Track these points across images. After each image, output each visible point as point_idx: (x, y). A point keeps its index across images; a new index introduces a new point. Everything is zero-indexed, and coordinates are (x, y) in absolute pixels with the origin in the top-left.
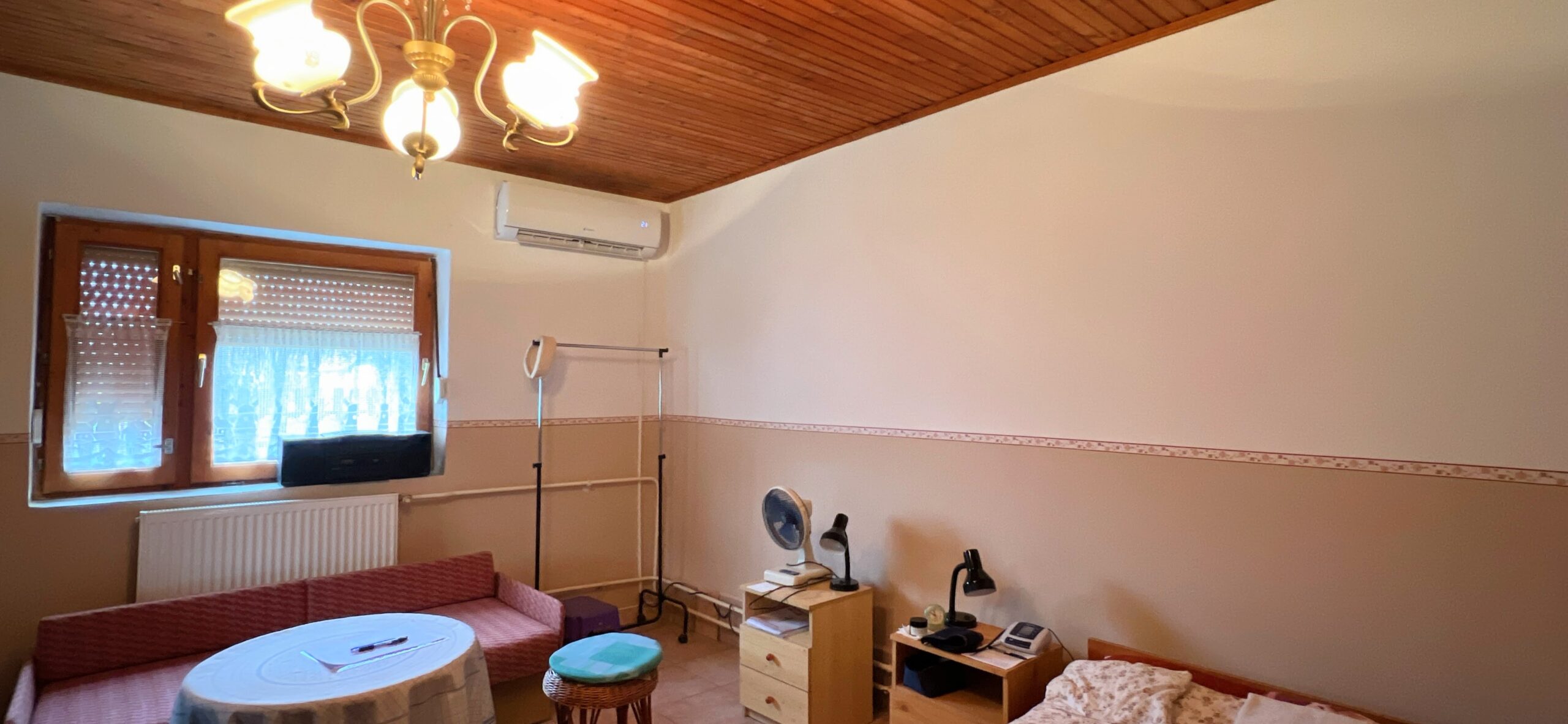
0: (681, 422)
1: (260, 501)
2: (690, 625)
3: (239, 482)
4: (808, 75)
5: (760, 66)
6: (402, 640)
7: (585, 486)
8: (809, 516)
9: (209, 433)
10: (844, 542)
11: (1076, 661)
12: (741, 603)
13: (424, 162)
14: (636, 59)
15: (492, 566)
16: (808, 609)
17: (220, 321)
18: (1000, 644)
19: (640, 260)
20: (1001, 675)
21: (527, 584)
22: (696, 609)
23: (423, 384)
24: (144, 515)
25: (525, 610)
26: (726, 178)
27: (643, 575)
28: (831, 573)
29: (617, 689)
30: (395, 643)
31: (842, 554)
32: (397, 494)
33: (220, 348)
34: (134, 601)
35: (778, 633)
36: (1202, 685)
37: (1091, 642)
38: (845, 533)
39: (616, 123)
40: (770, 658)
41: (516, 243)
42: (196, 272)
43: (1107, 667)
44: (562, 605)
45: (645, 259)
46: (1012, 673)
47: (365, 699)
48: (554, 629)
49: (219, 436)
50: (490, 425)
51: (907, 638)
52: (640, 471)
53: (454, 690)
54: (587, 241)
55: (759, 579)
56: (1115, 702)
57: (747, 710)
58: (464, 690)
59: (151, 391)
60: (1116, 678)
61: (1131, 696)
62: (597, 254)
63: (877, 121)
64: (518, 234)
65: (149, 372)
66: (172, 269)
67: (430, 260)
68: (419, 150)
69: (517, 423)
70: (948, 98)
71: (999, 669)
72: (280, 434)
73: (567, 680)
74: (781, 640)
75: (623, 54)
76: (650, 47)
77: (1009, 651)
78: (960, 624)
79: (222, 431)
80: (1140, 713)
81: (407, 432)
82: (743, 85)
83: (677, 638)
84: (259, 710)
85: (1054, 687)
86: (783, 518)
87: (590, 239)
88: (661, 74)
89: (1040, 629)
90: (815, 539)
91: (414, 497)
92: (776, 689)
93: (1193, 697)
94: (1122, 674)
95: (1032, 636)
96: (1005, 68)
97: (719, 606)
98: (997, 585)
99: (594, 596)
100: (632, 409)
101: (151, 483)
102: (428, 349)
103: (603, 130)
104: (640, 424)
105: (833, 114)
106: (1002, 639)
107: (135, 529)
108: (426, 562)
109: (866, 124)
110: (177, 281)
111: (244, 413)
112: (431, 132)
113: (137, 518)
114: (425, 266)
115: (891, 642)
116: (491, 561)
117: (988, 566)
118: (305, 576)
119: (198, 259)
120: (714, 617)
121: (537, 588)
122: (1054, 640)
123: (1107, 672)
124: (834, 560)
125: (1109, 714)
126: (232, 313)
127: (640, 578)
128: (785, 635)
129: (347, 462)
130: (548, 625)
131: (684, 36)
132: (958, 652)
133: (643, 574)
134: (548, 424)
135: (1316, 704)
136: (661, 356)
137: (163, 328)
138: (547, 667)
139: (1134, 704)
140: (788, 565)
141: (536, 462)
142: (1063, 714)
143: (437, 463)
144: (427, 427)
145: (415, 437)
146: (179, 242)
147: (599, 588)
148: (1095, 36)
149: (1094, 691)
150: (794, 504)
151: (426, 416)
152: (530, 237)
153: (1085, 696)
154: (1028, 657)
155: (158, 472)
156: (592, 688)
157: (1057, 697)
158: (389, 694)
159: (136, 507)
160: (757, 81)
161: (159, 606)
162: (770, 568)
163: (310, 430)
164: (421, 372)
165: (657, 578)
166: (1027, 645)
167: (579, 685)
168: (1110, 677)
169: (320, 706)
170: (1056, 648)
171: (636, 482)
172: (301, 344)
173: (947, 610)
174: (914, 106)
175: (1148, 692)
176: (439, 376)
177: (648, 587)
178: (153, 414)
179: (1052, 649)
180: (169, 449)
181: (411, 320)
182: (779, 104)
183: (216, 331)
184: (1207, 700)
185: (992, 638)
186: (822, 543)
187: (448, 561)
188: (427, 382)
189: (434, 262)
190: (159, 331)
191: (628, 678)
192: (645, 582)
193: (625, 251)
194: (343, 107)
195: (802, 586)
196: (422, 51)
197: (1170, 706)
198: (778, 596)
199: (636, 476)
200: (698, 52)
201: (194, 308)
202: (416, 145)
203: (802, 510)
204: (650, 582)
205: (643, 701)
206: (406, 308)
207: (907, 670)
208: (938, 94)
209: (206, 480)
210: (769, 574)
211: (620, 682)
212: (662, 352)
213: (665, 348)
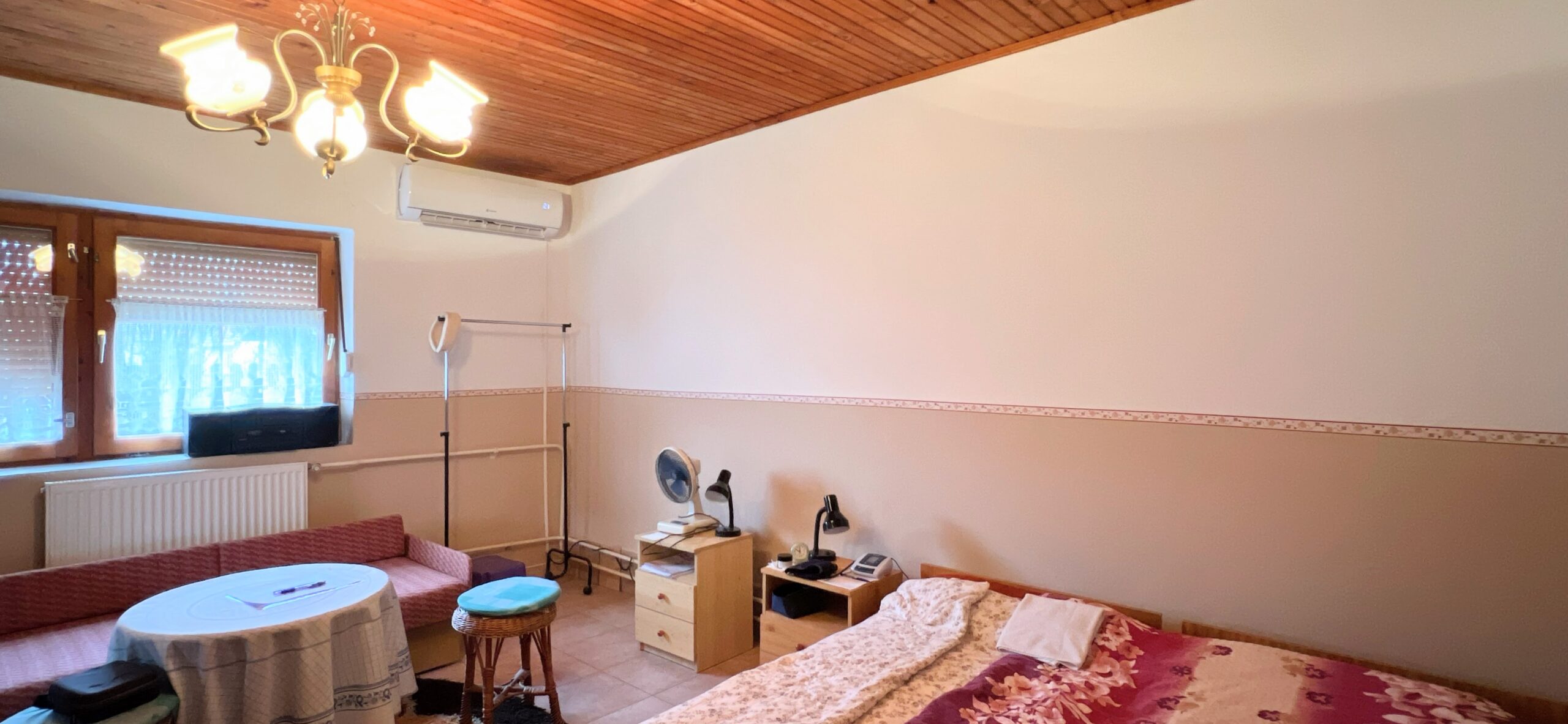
0: (587, 391)
1: (168, 471)
2: (594, 579)
3: (144, 454)
4: (689, 80)
5: (643, 71)
6: (320, 584)
7: (492, 453)
8: (697, 474)
9: (111, 407)
10: (728, 494)
11: (910, 580)
12: (637, 555)
13: (334, 165)
14: (529, 62)
15: (402, 529)
16: (693, 552)
17: (119, 299)
18: (851, 572)
19: (543, 239)
20: (846, 594)
21: (437, 543)
22: (599, 563)
23: (329, 358)
24: (50, 486)
25: (434, 566)
26: (623, 164)
27: (550, 535)
28: (718, 522)
29: (518, 620)
30: (314, 586)
31: (727, 504)
32: (306, 464)
33: (119, 325)
34: (43, 566)
35: (668, 575)
36: (998, 591)
37: (923, 566)
38: (729, 487)
39: (513, 114)
40: (661, 597)
41: (419, 224)
42: (91, 250)
43: (929, 583)
44: (470, 558)
45: (548, 238)
46: (855, 593)
47: (292, 627)
48: (463, 580)
49: (122, 410)
50: (397, 397)
51: (775, 571)
52: (547, 439)
53: (371, 621)
54: (490, 222)
55: (654, 529)
56: (930, 608)
57: (642, 644)
58: (380, 621)
59: (49, 367)
60: (934, 590)
61: (941, 603)
62: (499, 234)
63: (757, 119)
64: (422, 214)
65: (47, 348)
66: (67, 247)
67: (332, 238)
68: (329, 155)
69: (423, 395)
70: (817, 102)
71: (844, 590)
72: (185, 407)
73: (474, 615)
74: (671, 581)
75: (517, 58)
76: (542, 53)
77: (856, 577)
78: (821, 558)
79: (125, 406)
80: (947, 614)
81: (314, 404)
82: (632, 87)
83: (582, 590)
84: (194, 639)
85: (887, 601)
86: (675, 476)
87: (495, 220)
88: (556, 76)
89: (884, 558)
90: (702, 491)
91: (323, 465)
92: (667, 624)
93: (988, 601)
94: (938, 588)
95: (876, 564)
96: (862, 80)
97: (621, 560)
98: (850, 524)
99: (502, 555)
100: (536, 381)
101: (53, 455)
102: (333, 323)
103: (503, 120)
104: (545, 395)
105: (716, 112)
106: (852, 568)
107: (41, 499)
108: (336, 525)
109: (748, 121)
110: (72, 260)
111: (146, 388)
112: (341, 139)
113: (42, 489)
114: (328, 245)
115: (762, 574)
116: (401, 523)
117: (844, 509)
118: (216, 540)
119: (93, 237)
120: (617, 569)
121: (447, 545)
122: (895, 567)
123: (928, 587)
124: (718, 510)
125: (924, 618)
126: (130, 290)
127: (547, 538)
128: (674, 576)
129: (253, 433)
130: (457, 577)
131: (572, 45)
132: (814, 579)
133: (550, 533)
134: (455, 396)
135: (1074, 599)
136: (564, 330)
137: (60, 305)
138: (456, 606)
139: (943, 608)
140: (680, 517)
141: (444, 431)
142: (890, 620)
143: (345, 433)
144: (334, 400)
145: (322, 411)
146: (72, 221)
147: (507, 548)
148: (931, 58)
149: (916, 602)
150: (683, 463)
151: (333, 390)
152: (433, 217)
153: (909, 606)
154: (871, 580)
155: (59, 445)
156: (496, 620)
157: (889, 608)
158: (313, 624)
159: (39, 480)
160: (641, 83)
161: (69, 570)
162: (663, 520)
163: (215, 403)
164: (327, 347)
165: (563, 538)
166: (872, 571)
167: (484, 619)
168: (929, 590)
169: (252, 634)
170: (896, 573)
171: (542, 450)
172: (203, 320)
173: (811, 547)
174: (788, 107)
175: (954, 598)
176: (345, 351)
177: (554, 547)
178: (53, 389)
179: (893, 573)
180: (69, 423)
181: (315, 297)
182: (664, 102)
183: (115, 308)
184: (998, 602)
185: (843, 568)
186: (707, 495)
187: (358, 523)
188: (332, 357)
189: (337, 241)
190: (56, 308)
191: (527, 611)
192: (551, 542)
193: (528, 231)
194: (264, 124)
195: (689, 535)
196: (332, 75)
197: (968, 607)
198: (668, 543)
199: (542, 443)
200: (587, 58)
201: (91, 285)
202: (327, 150)
203: (690, 467)
204: (557, 541)
205: (543, 631)
206: (309, 285)
207: (774, 598)
208: (807, 98)
209: (110, 453)
210: (661, 526)
211: (522, 615)
212: (565, 327)
213: (568, 323)
